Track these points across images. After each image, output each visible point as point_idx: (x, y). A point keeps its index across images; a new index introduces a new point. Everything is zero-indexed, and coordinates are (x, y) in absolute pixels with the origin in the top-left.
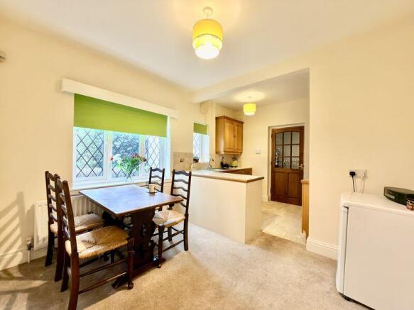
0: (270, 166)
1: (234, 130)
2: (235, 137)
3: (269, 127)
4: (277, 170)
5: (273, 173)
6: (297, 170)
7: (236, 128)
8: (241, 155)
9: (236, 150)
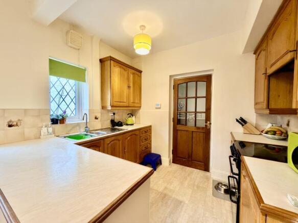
0: (172, 123)
1: (128, 79)
2: (129, 87)
3: (171, 76)
4: (179, 127)
5: (175, 131)
6: (203, 128)
7: (131, 76)
8: (139, 110)
9: (131, 104)
